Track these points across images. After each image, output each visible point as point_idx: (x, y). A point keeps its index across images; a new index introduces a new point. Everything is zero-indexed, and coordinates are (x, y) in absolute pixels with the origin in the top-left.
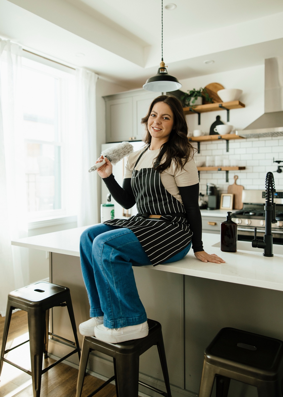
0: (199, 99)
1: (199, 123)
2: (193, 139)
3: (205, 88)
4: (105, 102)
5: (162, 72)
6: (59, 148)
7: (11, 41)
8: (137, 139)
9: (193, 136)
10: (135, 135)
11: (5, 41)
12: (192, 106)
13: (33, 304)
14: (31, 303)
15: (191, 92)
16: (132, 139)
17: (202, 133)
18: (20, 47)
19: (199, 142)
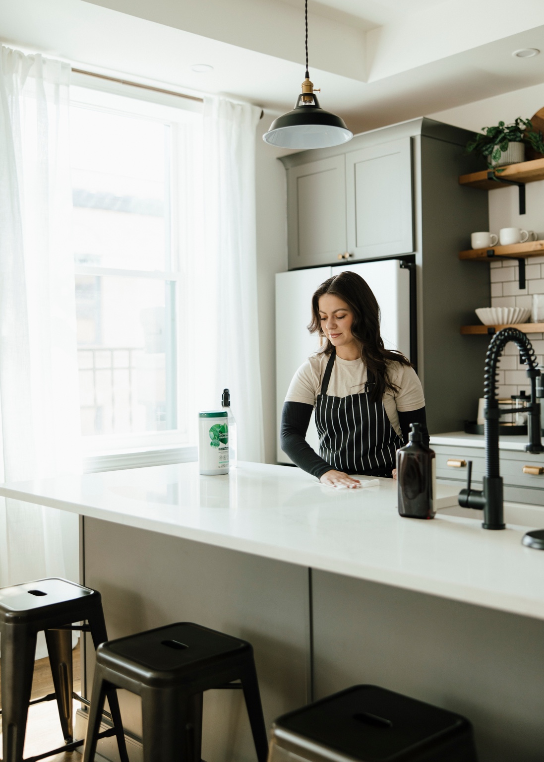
0: (515, 149)
1: (522, 211)
2: (499, 251)
3: (535, 117)
4: (287, 169)
5: (307, 104)
6: (173, 284)
7: (44, 55)
8: (357, 257)
9: (498, 244)
10: (352, 249)
11: (32, 58)
12: (494, 168)
13: (11, 616)
14: (7, 615)
15: (490, 130)
16: (343, 257)
17: (522, 236)
18: (64, 66)
19: (522, 259)
